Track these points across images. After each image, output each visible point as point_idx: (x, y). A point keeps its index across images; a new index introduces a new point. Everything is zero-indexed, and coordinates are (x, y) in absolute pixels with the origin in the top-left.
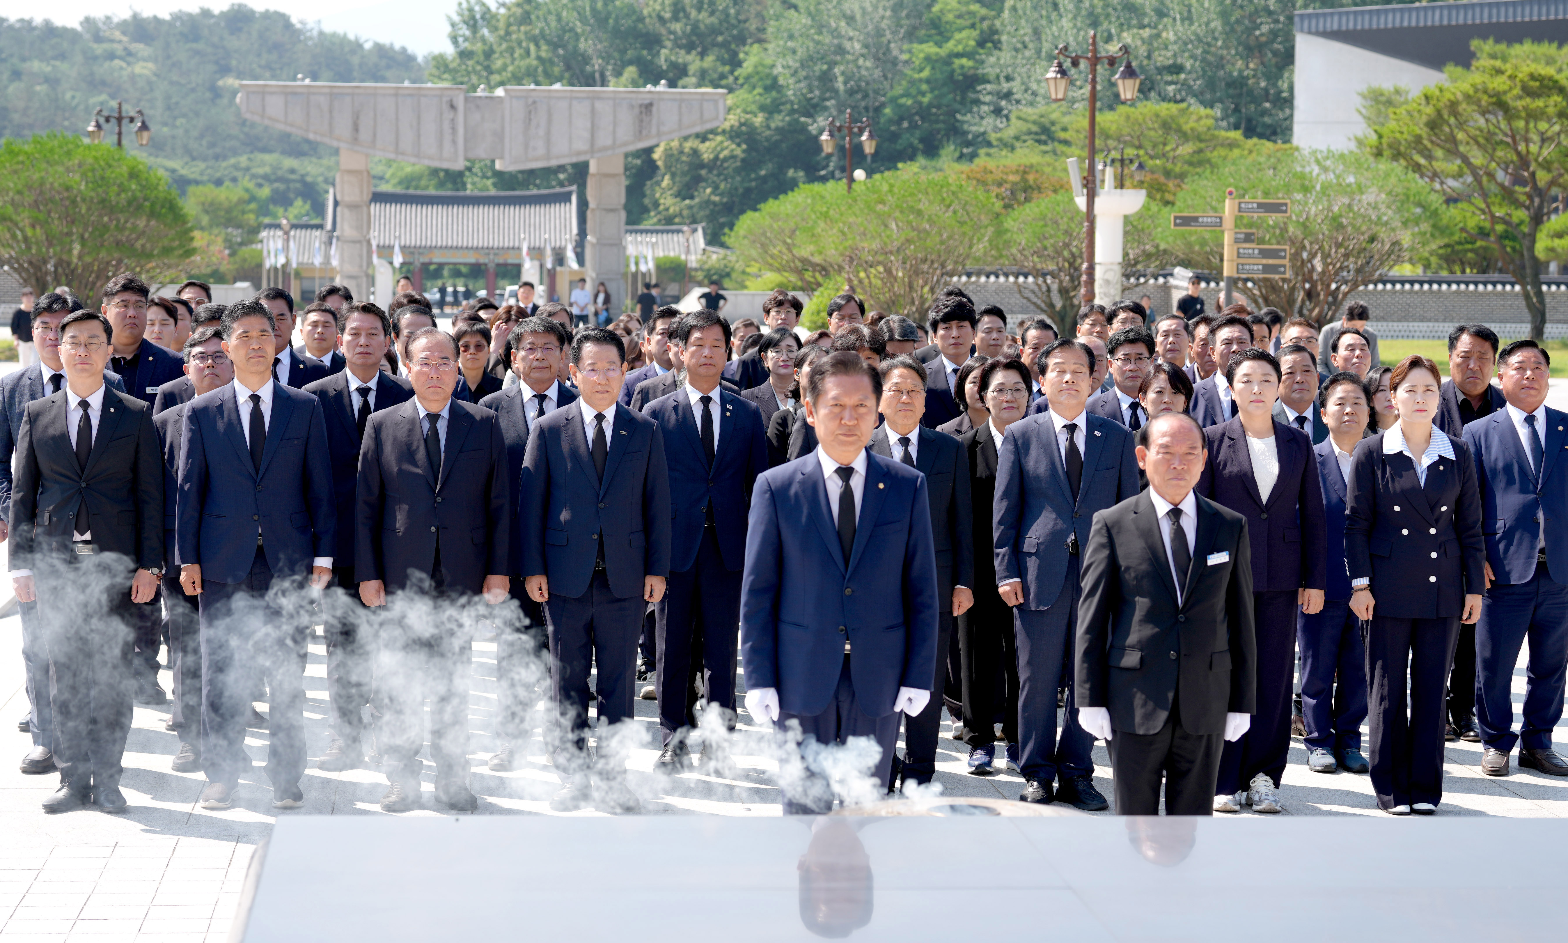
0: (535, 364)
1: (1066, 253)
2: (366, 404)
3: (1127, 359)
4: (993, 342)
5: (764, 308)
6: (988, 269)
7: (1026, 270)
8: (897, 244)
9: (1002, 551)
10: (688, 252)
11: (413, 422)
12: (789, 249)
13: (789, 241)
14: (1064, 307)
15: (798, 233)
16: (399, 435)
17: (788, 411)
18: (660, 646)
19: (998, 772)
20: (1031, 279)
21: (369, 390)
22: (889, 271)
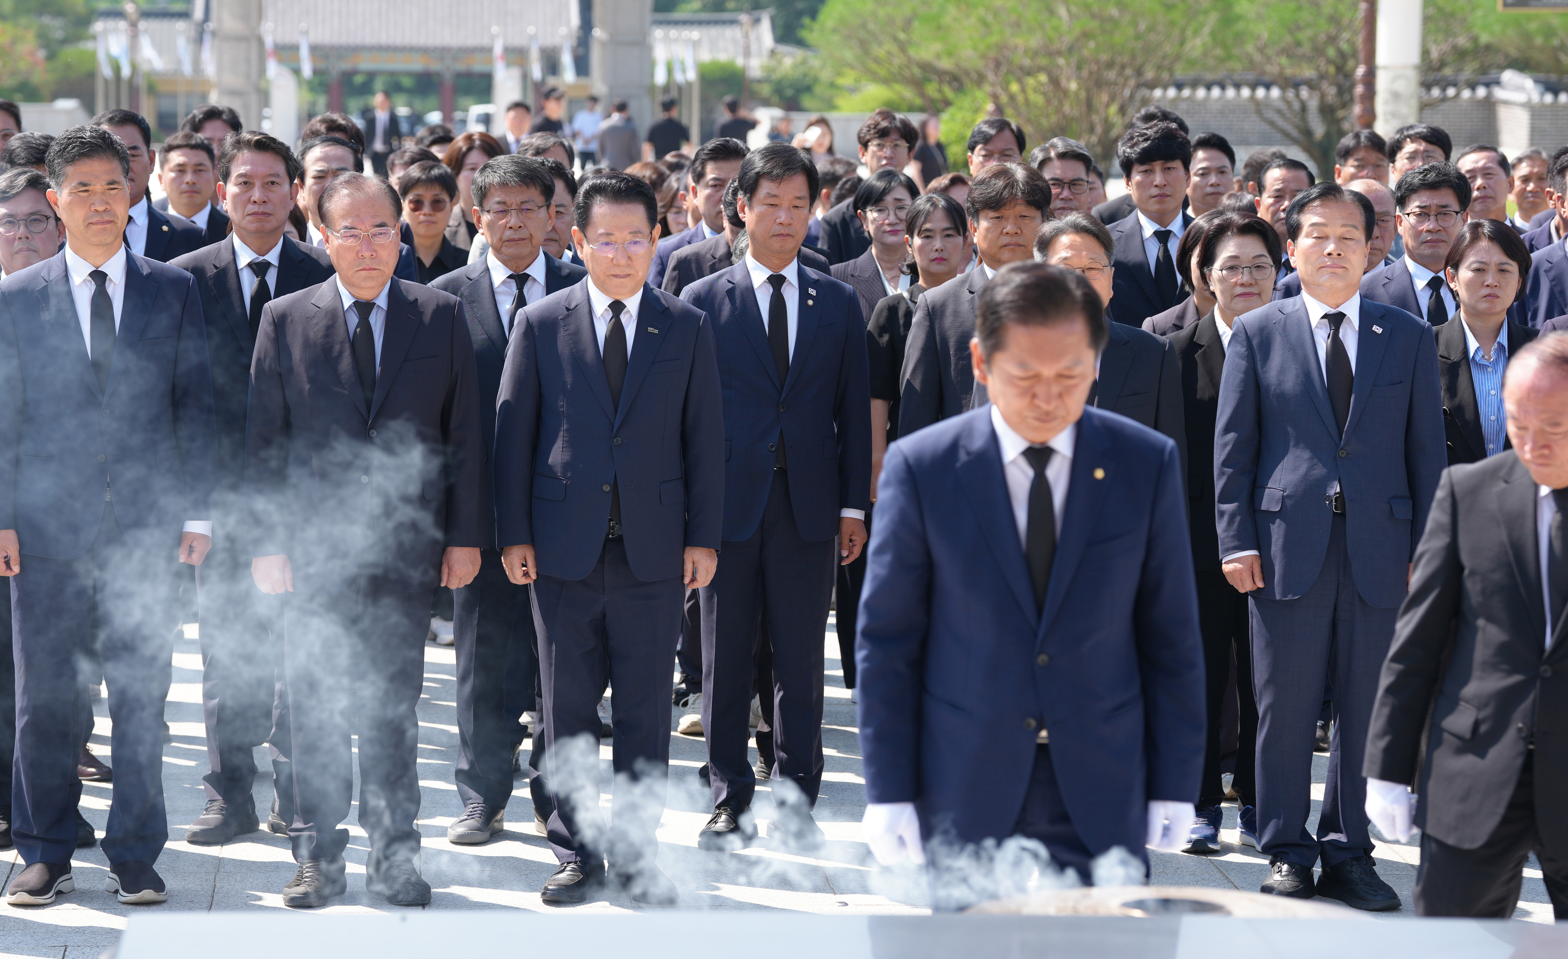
0: (508, 234)
1: (1331, 52)
2: (263, 286)
3: (1424, 214)
4: (1209, 190)
5: (860, 139)
6: (1209, 76)
7: (1267, 79)
8: (1068, 39)
9: (1228, 507)
10: (747, 53)
11: (334, 315)
12: (903, 47)
13: (902, 36)
14: (1328, 135)
15: (916, 24)
16: (312, 335)
17: (900, 298)
18: (707, 656)
19: (1228, 849)
20: (1275, 92)
21: (267, 265)
22: (1055, 82)
